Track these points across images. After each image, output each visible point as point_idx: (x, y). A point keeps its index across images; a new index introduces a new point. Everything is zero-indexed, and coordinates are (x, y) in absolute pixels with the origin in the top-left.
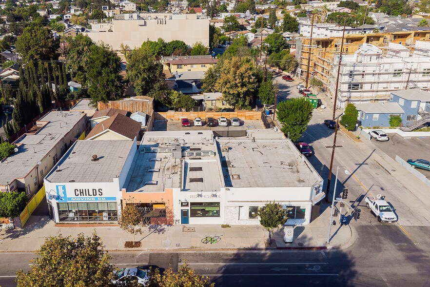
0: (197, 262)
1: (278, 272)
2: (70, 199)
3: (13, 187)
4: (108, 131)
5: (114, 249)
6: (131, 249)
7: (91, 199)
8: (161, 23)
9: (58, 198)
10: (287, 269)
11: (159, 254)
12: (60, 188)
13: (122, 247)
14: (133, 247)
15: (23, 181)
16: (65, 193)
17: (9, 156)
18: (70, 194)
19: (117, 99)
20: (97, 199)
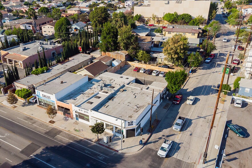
0: (64, 137)
2: (41, 97)
3: (30, 87)
4: (84, 70)
5: (45, 122)
6: (50, 123)
7: (47, 100)
8: (178, 3)
9: (38, 96)
11: (56, 129)
12: (38, 92)
14: (51, 123)
15: (34, 85)
16: (39, 94)
17: (41, 73)
18: (41, 96)
19: (112, 51)
20: (49, 100)
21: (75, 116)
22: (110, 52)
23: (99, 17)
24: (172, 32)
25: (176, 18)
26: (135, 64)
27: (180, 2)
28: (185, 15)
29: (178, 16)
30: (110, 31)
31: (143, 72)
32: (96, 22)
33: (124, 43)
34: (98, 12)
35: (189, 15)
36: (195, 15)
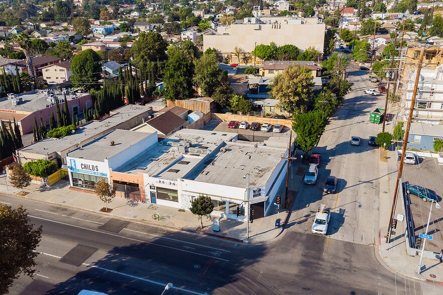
0: (137, 230)
1: (186, 249)
2: (78, 170)
3: (52, 157)
4: (146, 125)
5: (92, 211)
6: (103, 213)
7: (91, 173)
8: (275, 28)
9: (71, 168)
10: (194, 249)
11: (117, 220)
12: (72, 161)
13: (98, 211)
14: (104, 211)
15: (59, 153)
16: (75, 165)
17: (66, 135)
18: (79, 167)
19: (184, 99)
20: (95, 173)
21: (149, 197)
22: (182, 99)
23: (150, 49)
24: (275, 71)
25: (274, 52)
26: (227, 117)
27: (279, 27)
28: (289, 46)
29: (276, 49)
30: (180, 64)
31: (245, 128)
32: (146, 57)
33: (207, 83)
34: (147, 39)
35: (295, 46)
36: (303, 47)
